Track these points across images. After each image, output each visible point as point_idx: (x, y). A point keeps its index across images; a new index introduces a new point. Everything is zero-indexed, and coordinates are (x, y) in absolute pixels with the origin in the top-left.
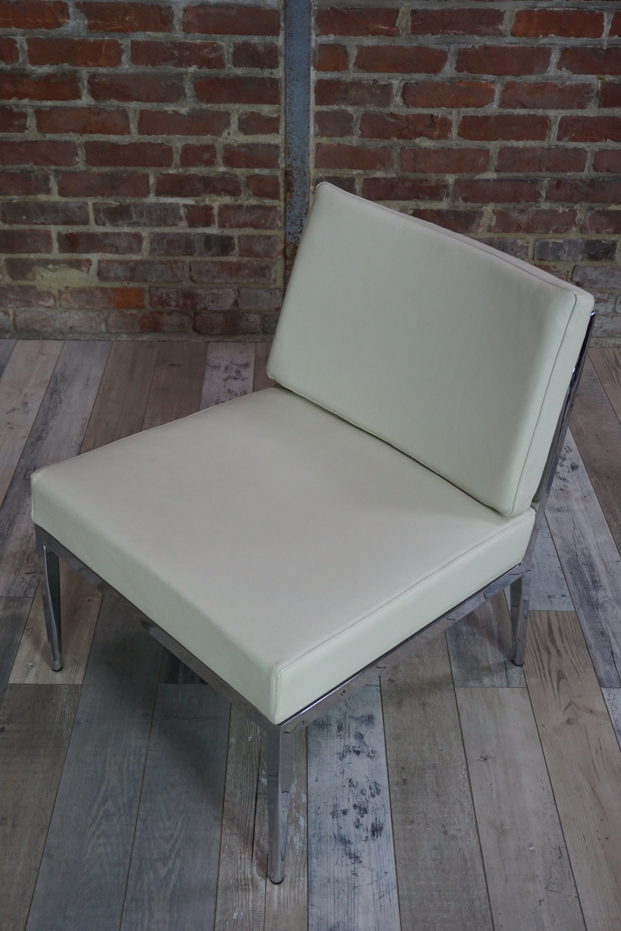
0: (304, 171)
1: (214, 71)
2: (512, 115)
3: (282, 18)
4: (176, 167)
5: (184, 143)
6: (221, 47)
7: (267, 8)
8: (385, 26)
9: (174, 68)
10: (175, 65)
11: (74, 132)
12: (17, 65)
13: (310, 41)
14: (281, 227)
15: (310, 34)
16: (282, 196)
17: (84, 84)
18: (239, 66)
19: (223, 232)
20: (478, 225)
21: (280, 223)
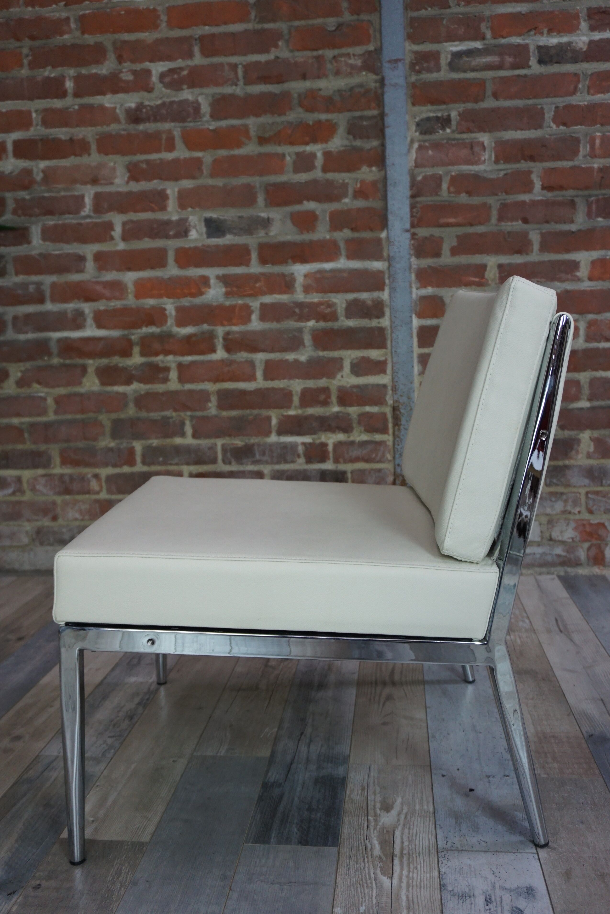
0: (410, 406)
1: (330, 325)
2: (598, 349)
3: (386, 276)
4: (296, 408)
5: (302, 386)
6: (333, 305)
7: (374, 270)
8: (476, 277)
9: (295, 323)
10: (297, 321)
11: (209, 381)
12: (165, 328)
13: (411, 293)
14: (390, 461)
15: (411, 287)
16: (391, 431)
17: (219, 341)
18: (350, 318)
19: (337, 467)
20: (577, 452)
21: (389, 457)
